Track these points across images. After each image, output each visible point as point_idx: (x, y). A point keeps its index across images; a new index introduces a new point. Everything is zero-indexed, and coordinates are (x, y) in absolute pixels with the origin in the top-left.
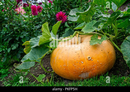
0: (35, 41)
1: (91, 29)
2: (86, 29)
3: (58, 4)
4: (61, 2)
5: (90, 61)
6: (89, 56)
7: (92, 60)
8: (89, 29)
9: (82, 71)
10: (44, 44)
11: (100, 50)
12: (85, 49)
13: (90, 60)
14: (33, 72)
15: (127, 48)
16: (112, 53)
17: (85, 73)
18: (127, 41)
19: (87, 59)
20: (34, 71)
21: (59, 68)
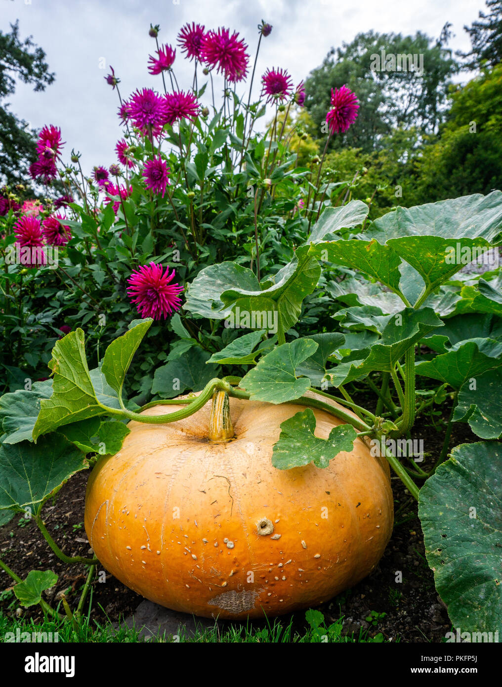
0: (20, 407)
1: (285, 379)
2: (261, 380)
3: (144, 216)
4: (160, 208)
5: (267, 542)
6: (264, 519)
7: (277, 536)
8: (275, 378)
9: (225, 584)
10: (61, 429)
11: (321, 492)
12: (247, 481)
13: (267, 535)
14: (9, 538)
15: (446, 511)
16: (375, 506)
17: (237, 591)
18: (452, 473)
19: (255, 532)
20: (12, 534)
21: (121, 554)
